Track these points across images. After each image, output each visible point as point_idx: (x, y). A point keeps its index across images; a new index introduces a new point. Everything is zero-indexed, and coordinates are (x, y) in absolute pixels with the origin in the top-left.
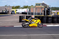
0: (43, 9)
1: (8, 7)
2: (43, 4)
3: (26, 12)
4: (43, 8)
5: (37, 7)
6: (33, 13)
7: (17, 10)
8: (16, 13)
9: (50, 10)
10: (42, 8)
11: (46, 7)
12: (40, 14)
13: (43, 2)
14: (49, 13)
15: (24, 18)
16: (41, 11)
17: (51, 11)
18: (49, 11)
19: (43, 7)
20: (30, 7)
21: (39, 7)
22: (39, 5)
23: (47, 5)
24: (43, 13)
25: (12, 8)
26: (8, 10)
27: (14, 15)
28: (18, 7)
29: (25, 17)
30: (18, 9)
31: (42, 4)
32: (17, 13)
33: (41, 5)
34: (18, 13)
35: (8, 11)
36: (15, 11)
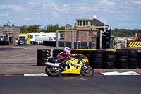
0: (95, 34)
1: (9, 27)
2: (94, 22)
3: (54, 40)
4: (93, 31)
5: (79, 28)
6: (71, 43)
7: (31, 37)
8: (29, 43)
9: (112, 36)
10: (91, 31)
11: (100, 29)
12: (88, 45)
13: (95, 17)
14: (107, 43)
15: (50, 55)
16: (89, 39)
17: (113, 39)
18: (108, 38)
19: (94, 28)
20: (63, 28)
21: (86, 28)
22: (85, 23)
23: (103, 25)
24: (95, 43)
25: (21, 30)
26: (11, 36)
27: (26, 48)
28: (34, 29)
29: (52, 54)
30: (34, 34)
31: (91, 21)
32: (31, 42)
33: (89, 23)
34: (34, 43)
35: (10, 38)
36: (27, 37)
